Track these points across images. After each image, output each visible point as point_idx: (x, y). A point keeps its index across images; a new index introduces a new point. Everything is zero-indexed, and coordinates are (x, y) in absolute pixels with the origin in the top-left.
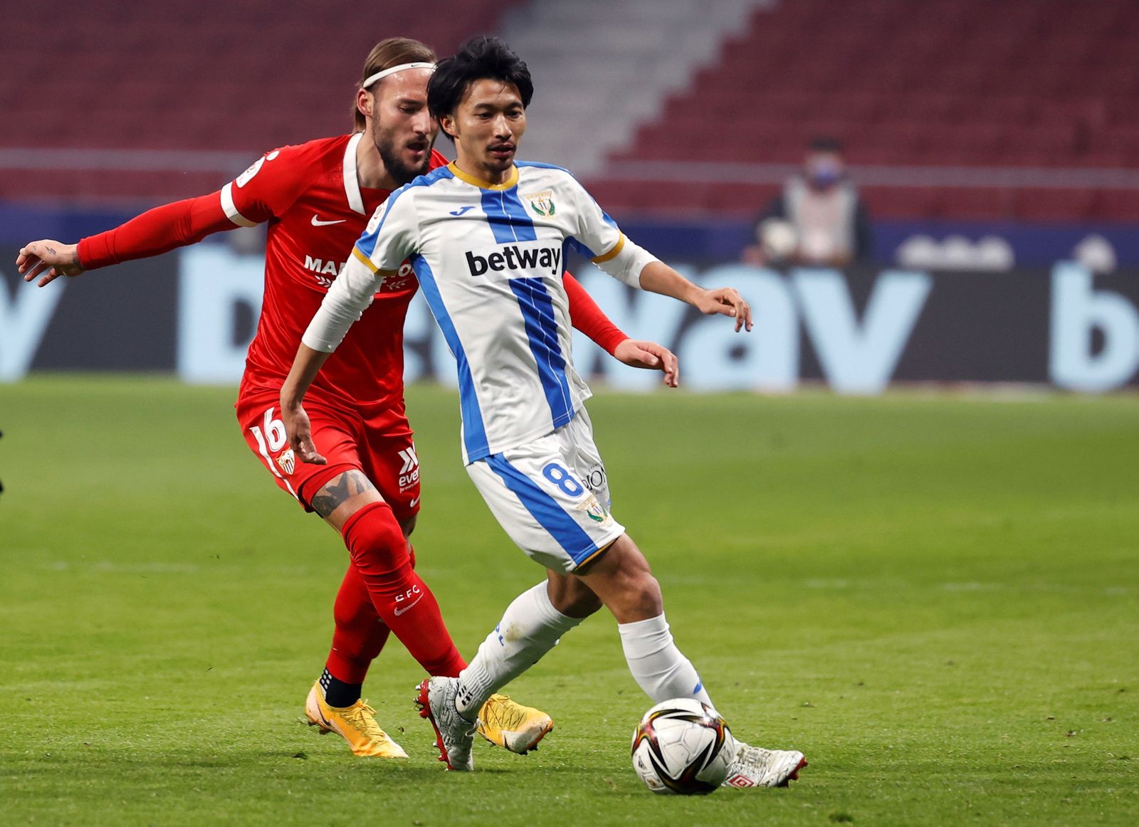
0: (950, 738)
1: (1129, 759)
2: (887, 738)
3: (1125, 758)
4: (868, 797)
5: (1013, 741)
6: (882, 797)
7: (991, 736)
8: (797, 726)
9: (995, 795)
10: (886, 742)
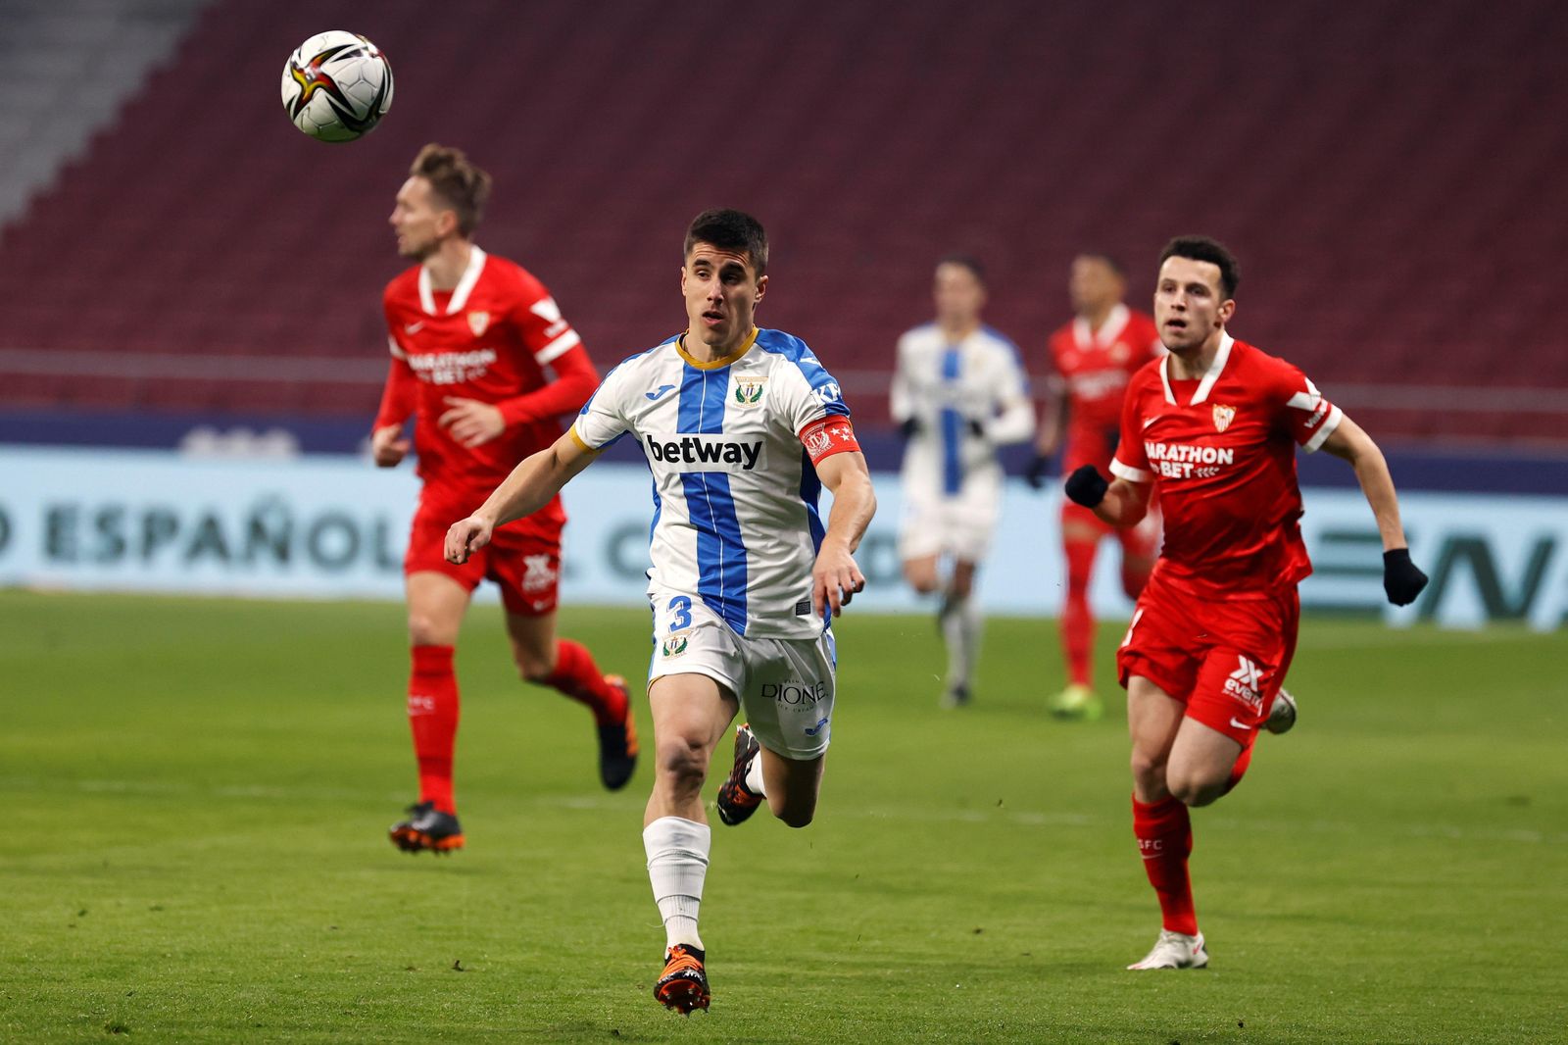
0: (230, 947)
1: (414, 969)
2: (164, 946)
3: (410, 969)
4: (145, 1007)
5: (296, 950)
6: (159, 1007)
7: (272, 946)
8: (74, 933)
9: (277, 1007)
10: (164, 951)
